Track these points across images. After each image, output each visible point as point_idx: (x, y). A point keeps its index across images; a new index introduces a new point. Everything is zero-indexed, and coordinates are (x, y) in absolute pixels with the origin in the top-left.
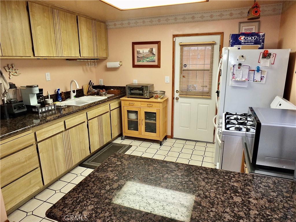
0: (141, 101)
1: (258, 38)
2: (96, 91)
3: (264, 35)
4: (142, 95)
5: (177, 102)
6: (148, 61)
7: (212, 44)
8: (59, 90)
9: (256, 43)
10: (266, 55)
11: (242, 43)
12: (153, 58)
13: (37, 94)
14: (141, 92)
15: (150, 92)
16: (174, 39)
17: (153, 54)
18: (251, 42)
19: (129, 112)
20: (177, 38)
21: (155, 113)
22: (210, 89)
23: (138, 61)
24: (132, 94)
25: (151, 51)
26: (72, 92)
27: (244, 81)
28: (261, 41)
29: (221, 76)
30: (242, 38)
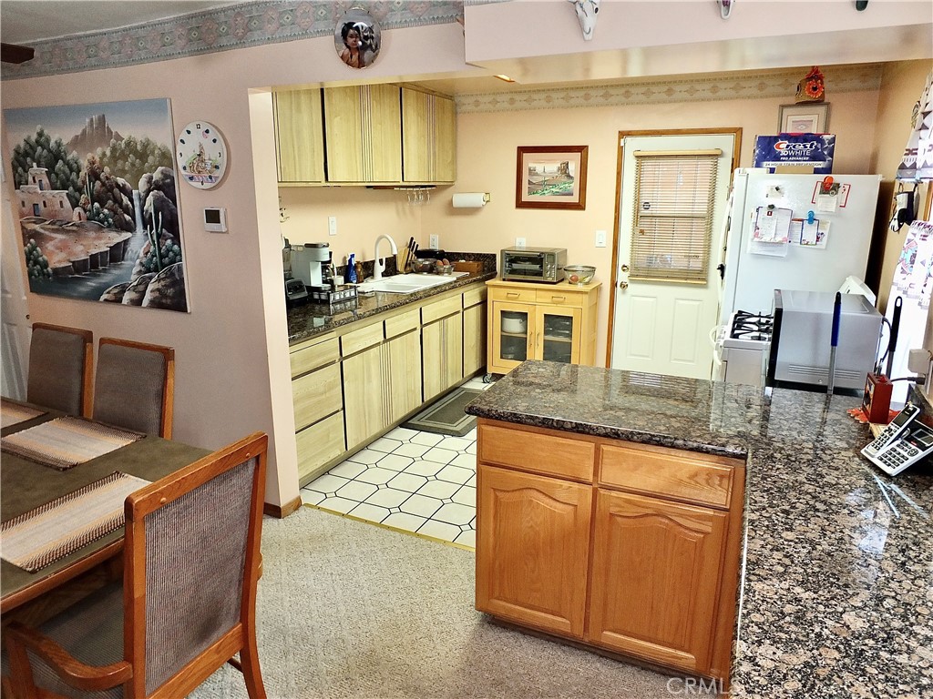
0: (536, 289)
1: (819, 146)
2: (427, 263)
3: (833, 140)
4: (540, 274)
5: (624, 292)
6: (554, 194)
7: (715, 156)
8: (353, 256)
9: (815, 157)
10: (829, 188)
11: (783, 156)
12: (567, 185)
13: (322, 263)
14: (537, 267)
15: (558, 269)
16: (622, 140)
17: (569, 176)
18: (802, 156)
19: (505, 314)
20: (629, 139)
21: (572, 318)
22: (706, 263)
23: (530, 193)
24: (513, 272)
25: (564, 169)
26: (377, 263)
27: (780, 243)
28: (826, 153)
29: (730, 230)
30: (782, 146)
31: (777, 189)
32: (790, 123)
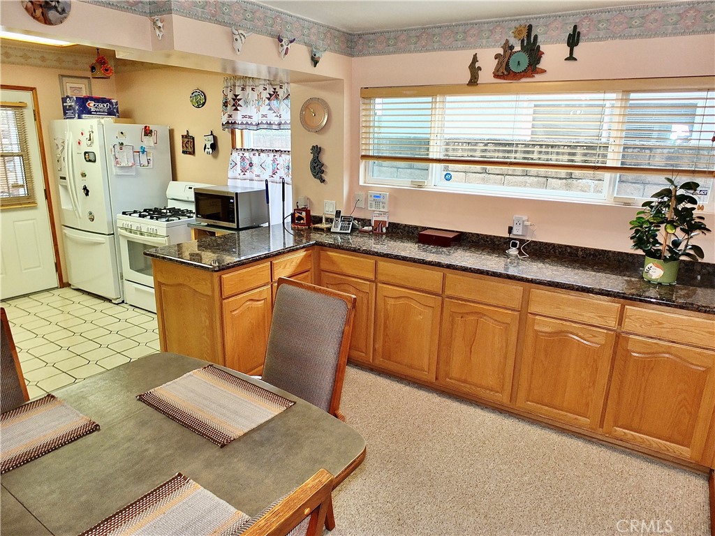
1: (111, 106)
7: (20, 108)
9: (110, 113)
10: (148, 133)
11: (93, 112)
18: (103, 112)
27: (131, 167)
28: (115, 111)
29: (95, 161)
30: (91, 105)
31: (122, 133)
32: (68, 88)
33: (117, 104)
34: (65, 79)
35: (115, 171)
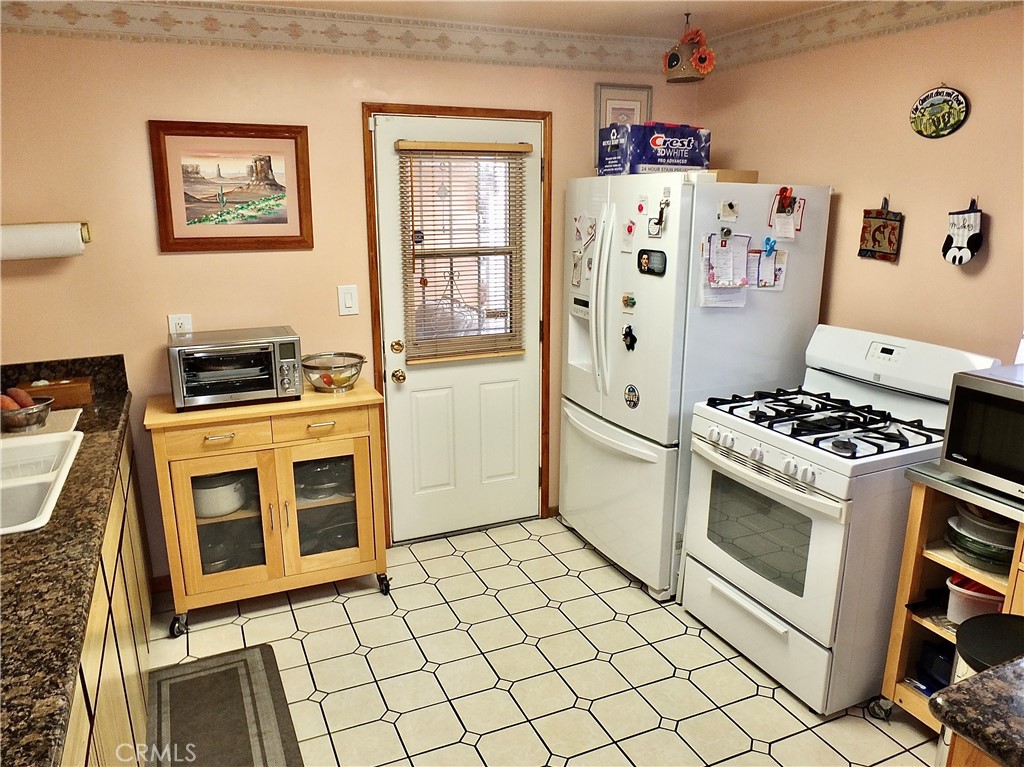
0: (270, 418)
1: (696, 144)
4: (268, 384)
5: (399, 389)
6: (247, 220)
7: (515, 154)
9: (694, 160)
10: (786, 205)
11: (660, 157)
12: (272, 202)
16: (371, 120)
17: (274, 185)
19: (199, 483)
20: (381, 118)
21: (352, 456)
23: (191, 220)
25: (263, 171)
27: (739, 288)
28: (703, 155)
29: (661, 273)
30: (659, 141)
31: (731, 206)
33: (708, 138)
34: (607, 93)
35: (704, 297)
